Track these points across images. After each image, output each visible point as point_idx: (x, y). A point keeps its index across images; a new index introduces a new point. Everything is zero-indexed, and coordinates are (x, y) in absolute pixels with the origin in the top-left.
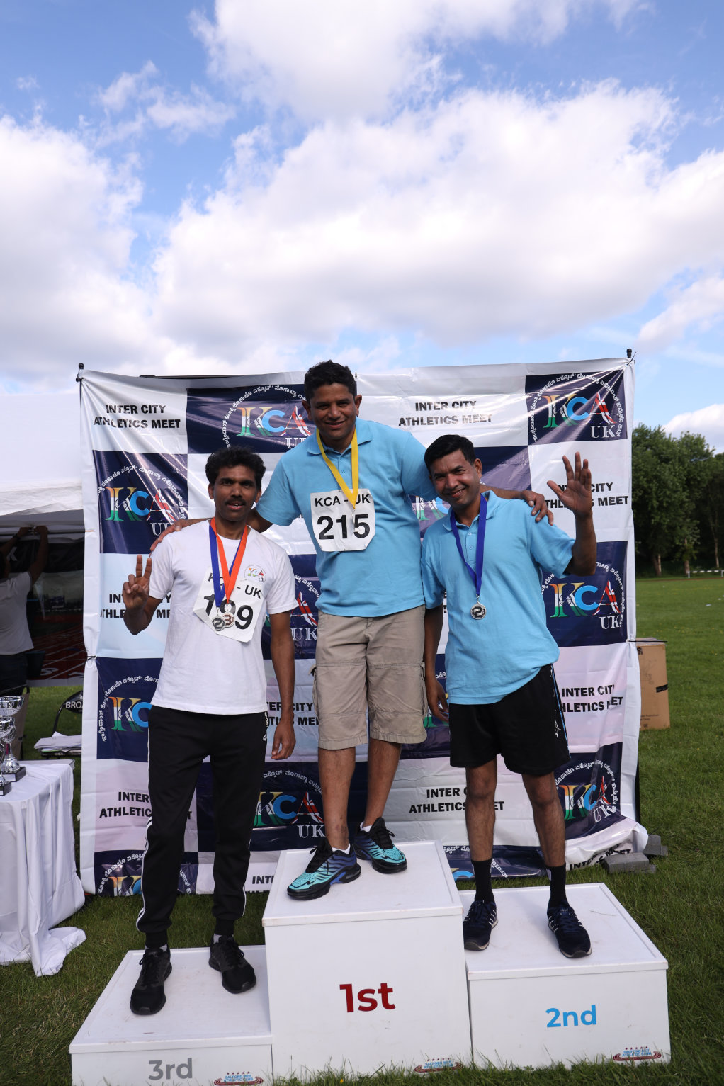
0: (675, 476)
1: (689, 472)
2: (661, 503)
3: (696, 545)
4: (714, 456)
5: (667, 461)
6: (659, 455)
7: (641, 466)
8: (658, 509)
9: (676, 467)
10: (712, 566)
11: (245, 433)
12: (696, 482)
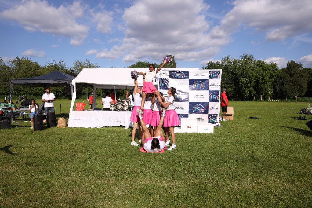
0: (267, 74)
1: (271, 74)
2: (262, 81)
3: (272, 93)
4: (279, 69)
5: (266, 70)
6: (264, 68)
7: (258, 71)
8: (262, 83)
9: (268, 72)
10: (276, 99)
11: (176, 77)
12: (273, 76)
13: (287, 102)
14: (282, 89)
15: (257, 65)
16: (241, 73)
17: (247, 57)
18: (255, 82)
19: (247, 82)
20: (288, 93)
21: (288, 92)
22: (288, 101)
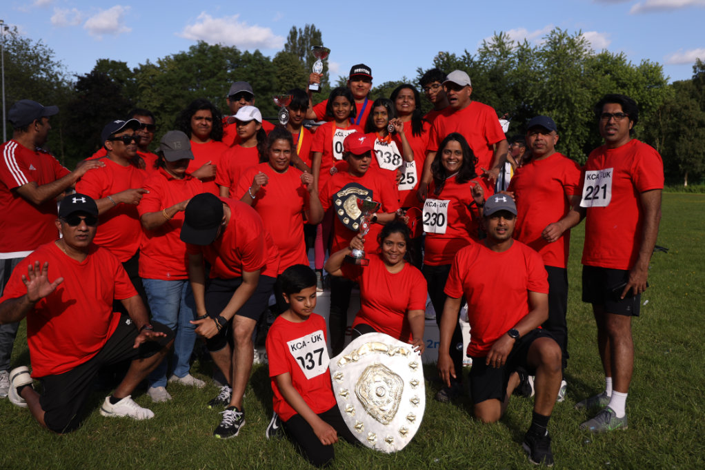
1: (642, 97)
4: (670, 82)
5: (623, 85)
6: (617, 80)
7: (599, 89)
9: (631, 93)
12: (648, 107)
13: (686, 191)
14: (674, 150)
15: (599, 67)
16: (544, 94)
17: (565, 41)
18: (588, 124)
19: (564, 124)
20: (690, 164)
21: (693, 159)
22: (690, 191)
